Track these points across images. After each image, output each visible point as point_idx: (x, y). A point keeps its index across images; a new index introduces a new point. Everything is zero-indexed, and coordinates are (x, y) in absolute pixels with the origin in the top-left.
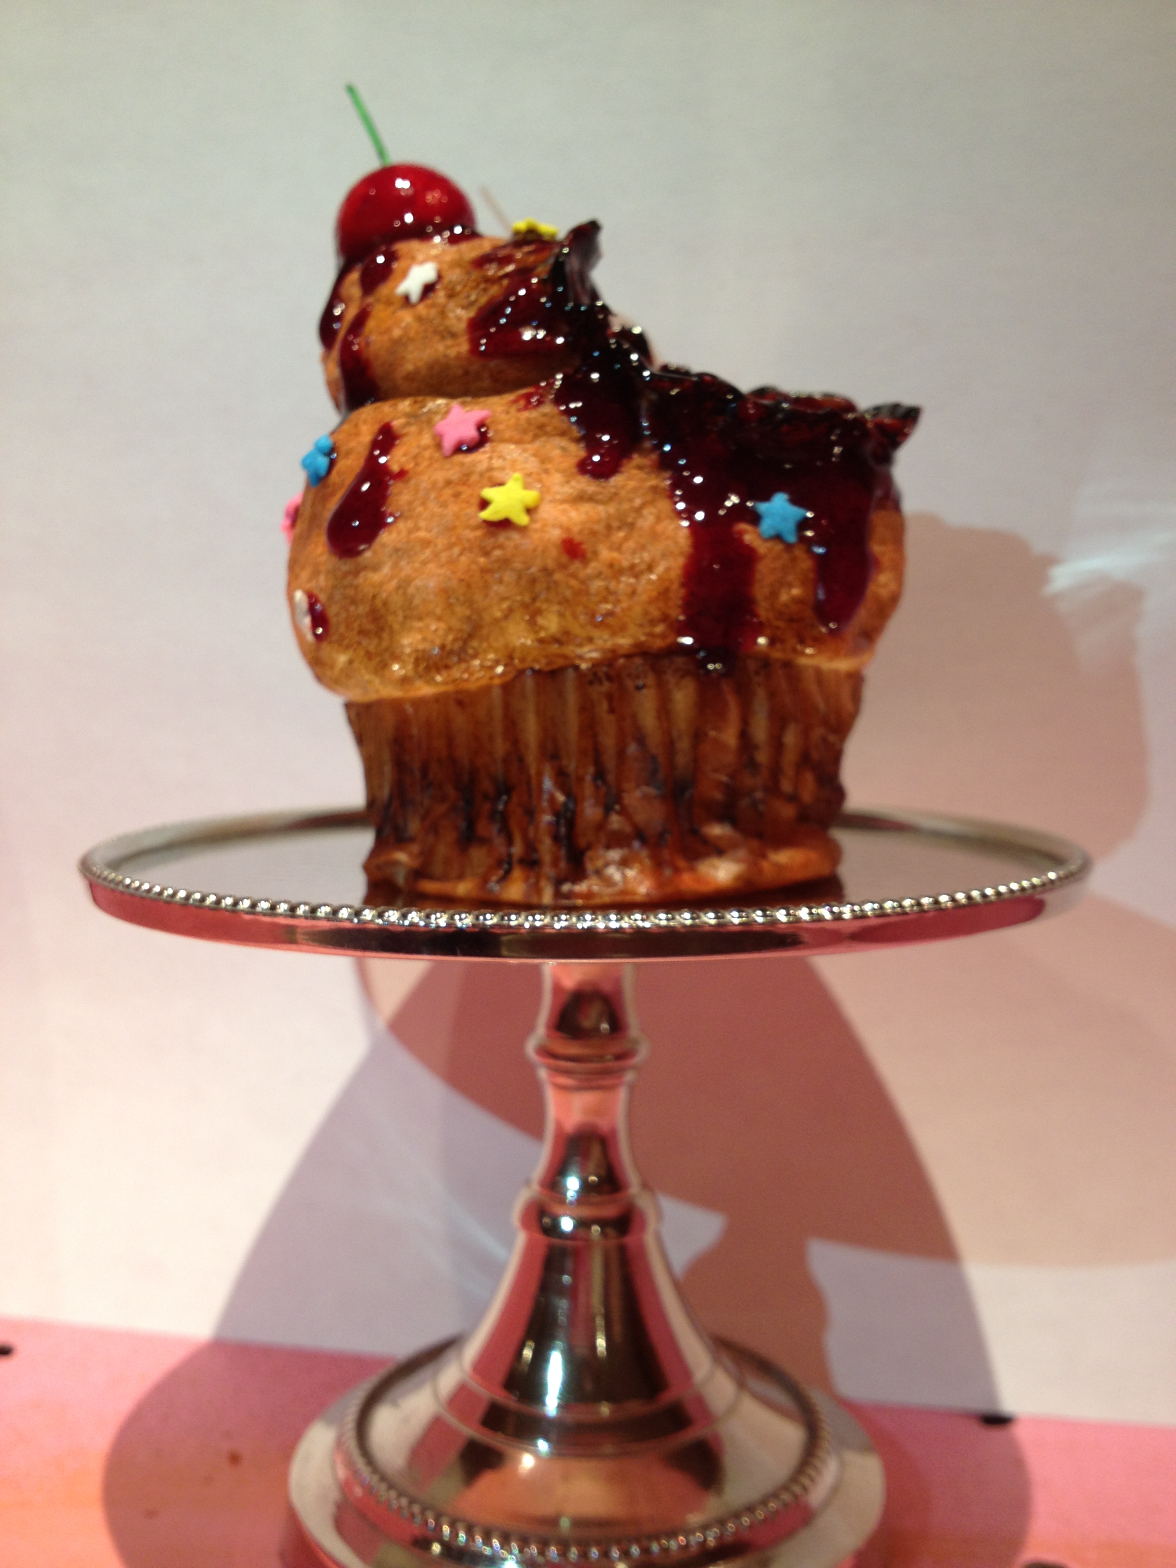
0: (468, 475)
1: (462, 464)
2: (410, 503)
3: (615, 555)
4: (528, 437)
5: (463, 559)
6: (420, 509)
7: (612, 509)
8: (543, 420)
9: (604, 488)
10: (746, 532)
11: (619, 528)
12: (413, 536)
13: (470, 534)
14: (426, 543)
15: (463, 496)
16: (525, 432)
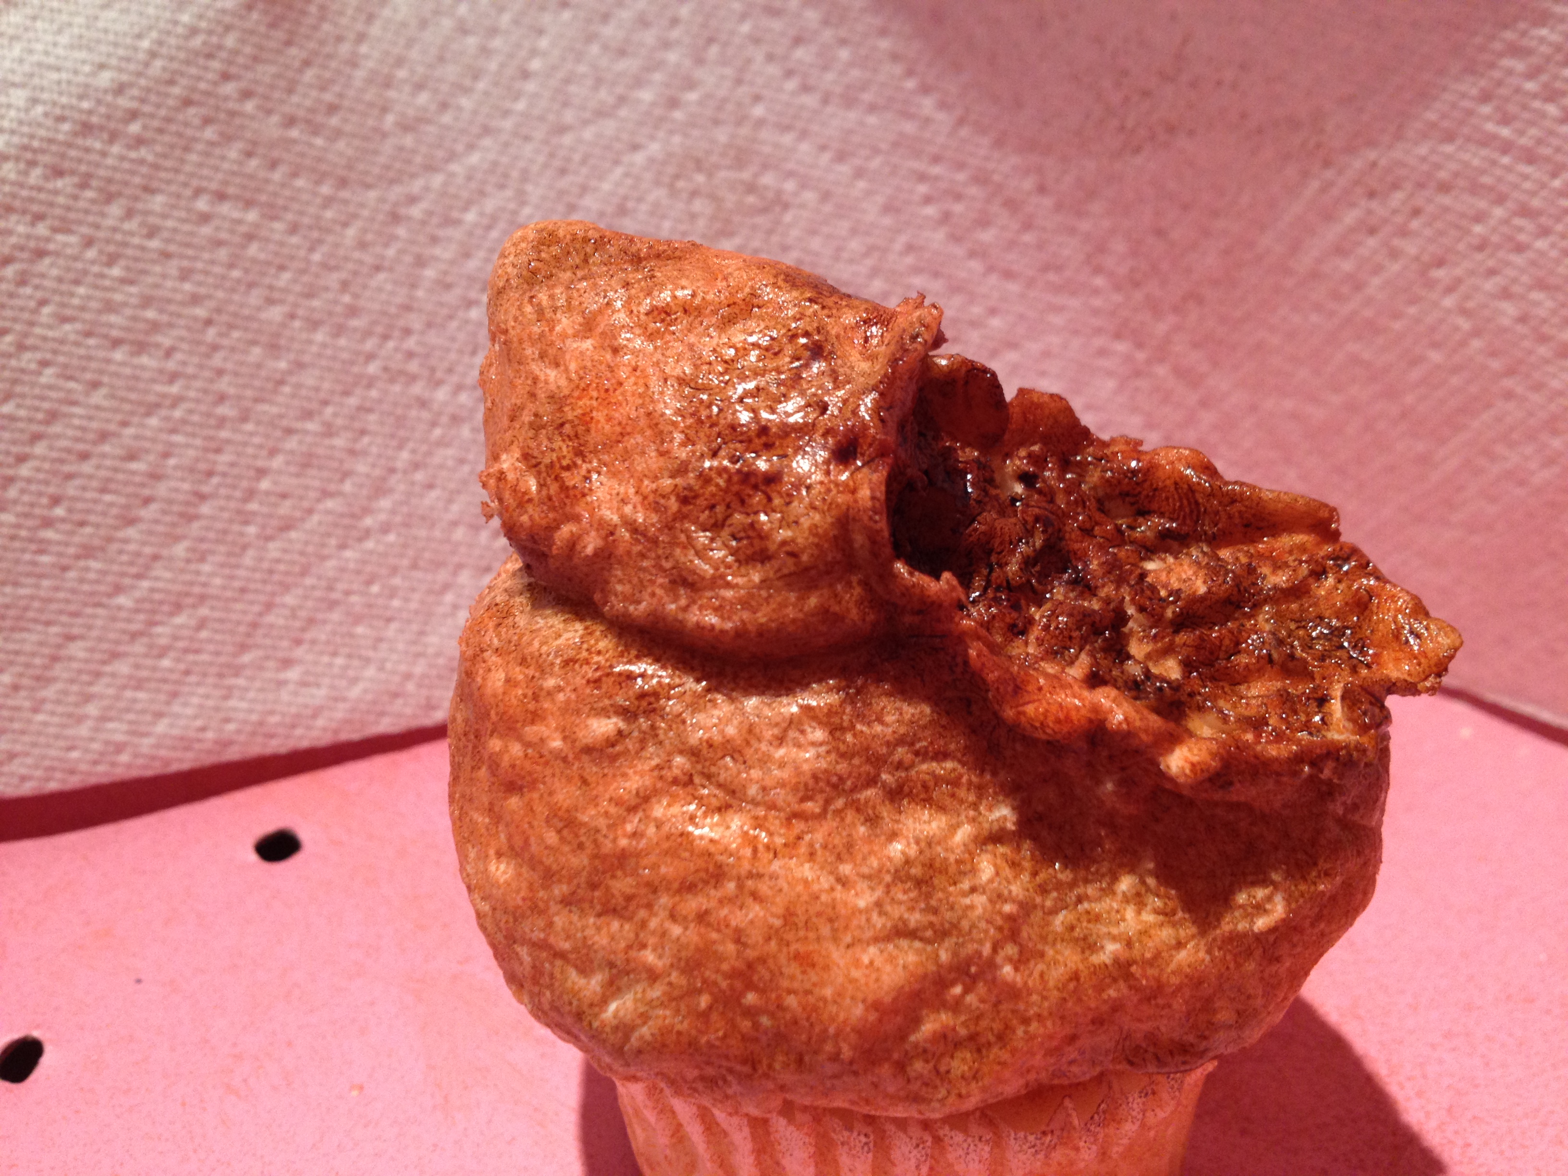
0: (717, 878)
3: (948, 1019)
4: (814, 808)
7: (943, 952)
11: (955, 981)
16: (809, 795)
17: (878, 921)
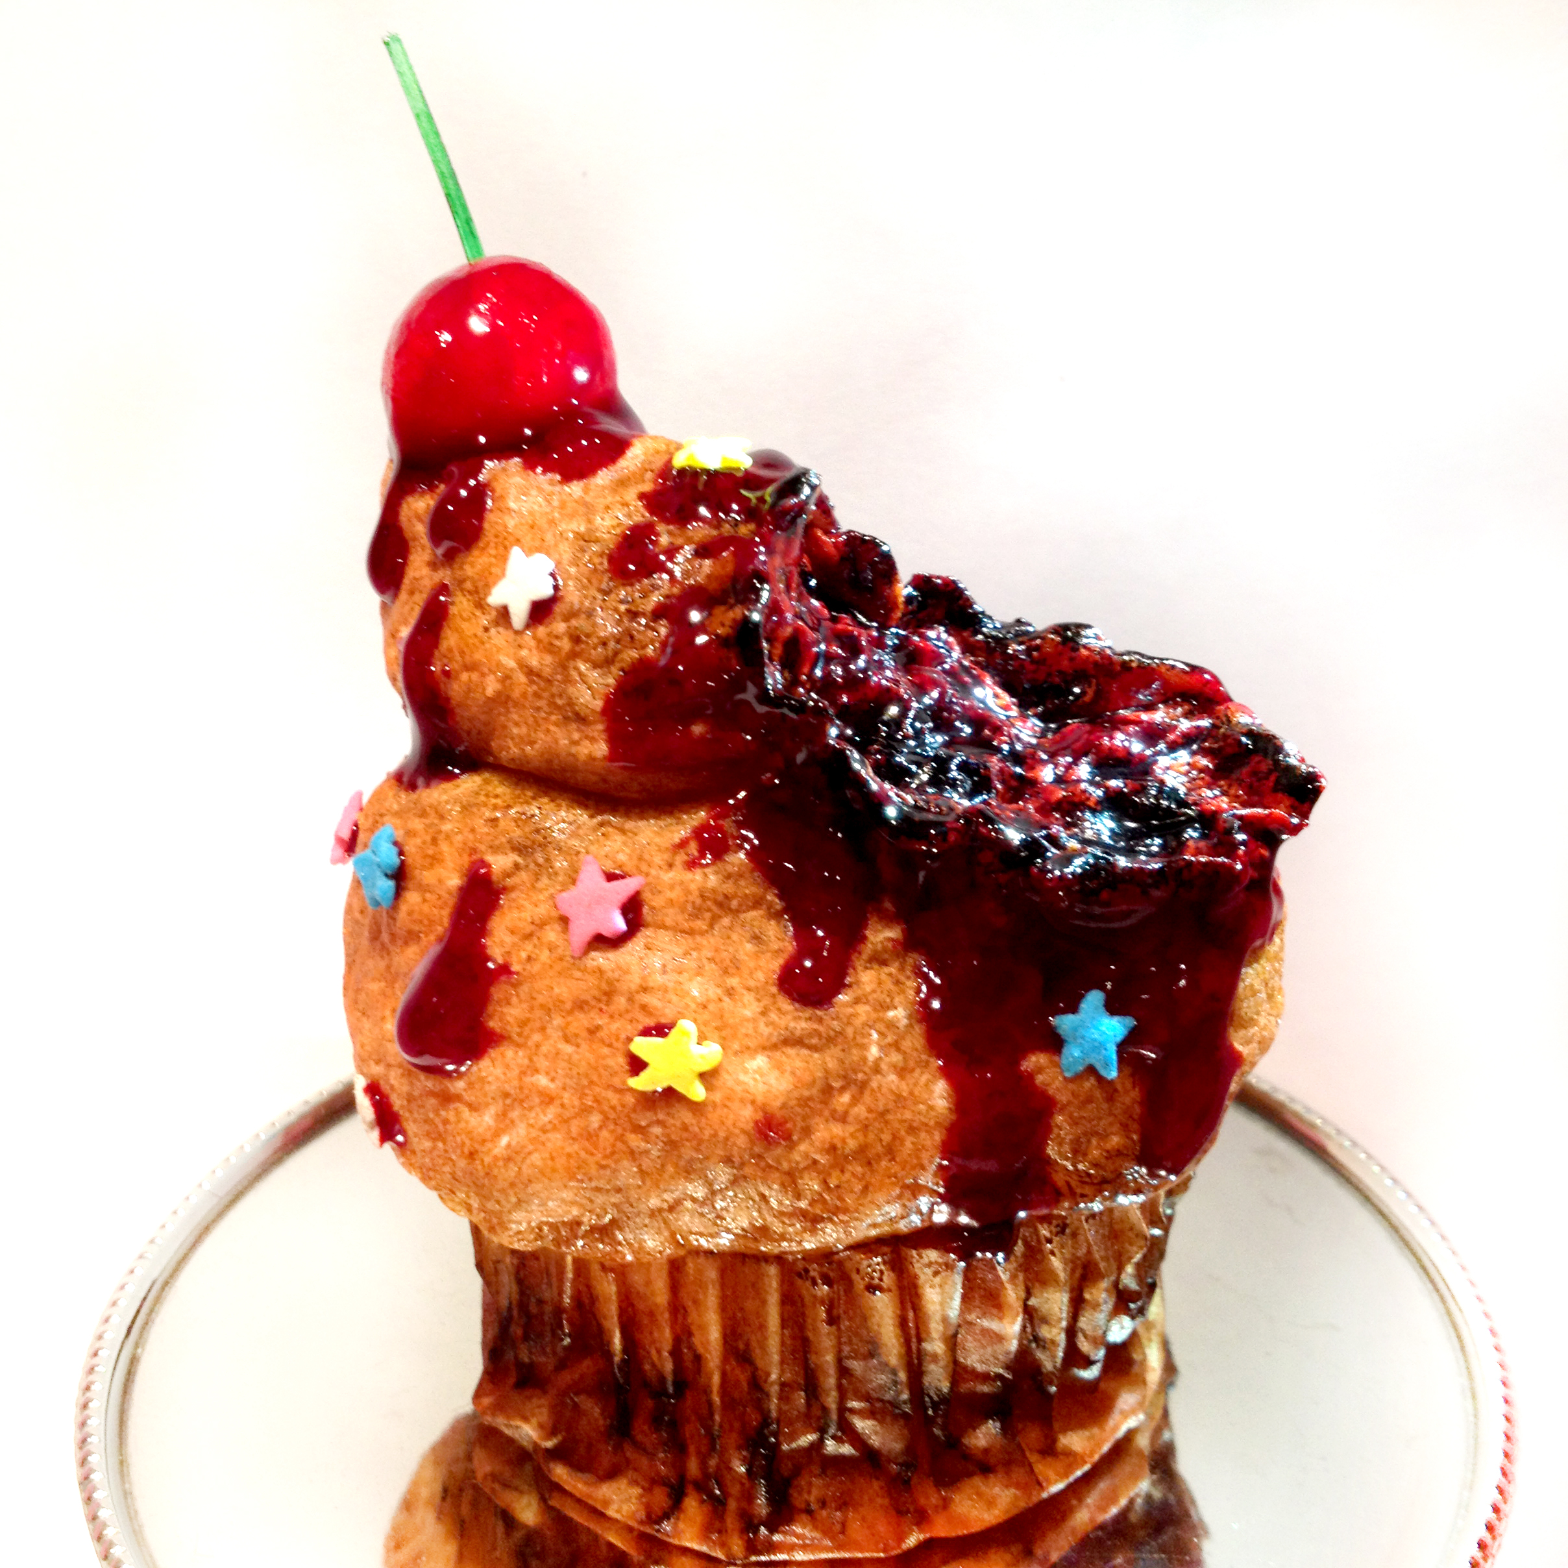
0: (609, 994)
1: (600, 971)
2: (523, 1023)
3: (837, 1129)
4: (700, 924)
5: (605, 1134)
6: (537, 1037)
7: (830, 1059)
8: (729, 888)
9: (820, 1020)
10: (1040, 1070)
11: (843, 1089)
12: (528, 1080)
13: (614, 1098)
14: (548, 1099)
15: (601, 1034)
16: (697, 913)
17: (765, 1030)
